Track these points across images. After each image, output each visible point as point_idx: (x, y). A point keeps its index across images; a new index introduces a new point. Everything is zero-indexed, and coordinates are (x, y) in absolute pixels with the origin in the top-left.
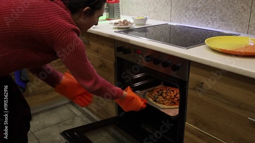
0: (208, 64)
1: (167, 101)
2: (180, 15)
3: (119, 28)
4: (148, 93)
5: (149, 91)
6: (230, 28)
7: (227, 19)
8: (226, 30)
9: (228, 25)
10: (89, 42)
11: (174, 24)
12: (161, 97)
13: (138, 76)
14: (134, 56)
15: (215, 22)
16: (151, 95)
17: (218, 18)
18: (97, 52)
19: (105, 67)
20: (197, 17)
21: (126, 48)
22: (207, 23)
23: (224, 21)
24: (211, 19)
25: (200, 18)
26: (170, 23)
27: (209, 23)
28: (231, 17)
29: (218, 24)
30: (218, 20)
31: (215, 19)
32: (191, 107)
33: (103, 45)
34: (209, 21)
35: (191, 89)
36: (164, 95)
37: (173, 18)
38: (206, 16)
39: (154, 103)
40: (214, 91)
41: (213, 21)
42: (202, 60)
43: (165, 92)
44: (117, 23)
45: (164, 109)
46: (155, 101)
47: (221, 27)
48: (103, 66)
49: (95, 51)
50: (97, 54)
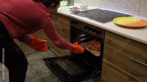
0: (112, 31)
1: (96, 49)
2: (105, 4)
3: (73, 11)
4: (86, 45)
5: (87, 44)
6: (130, 12)
9: (128, 11)
10: (57, 18)
12: (93, 47)
14: (80, 26)
16: (88, 46)
17: (124, 6)
20: (113, 6)
23: (127, 8)
25: (115, 6)
26: (100, 8)
28: (130, 6)
30: (124, 8)
32: (106, 52)
33: (64, 19)
35: (106, 43)
36: (95, 46)
37: (102, 6)
38: (118, 5)
39: (89, 50)
40: (116, 44)
41: (121, 8)
42: (110, 29)
43: (95, 45)
44: (72, 9)
45: (94, 53)
46: (89, 49)
48: (64, 30)
49: (60, 22)
50: (61, 24)
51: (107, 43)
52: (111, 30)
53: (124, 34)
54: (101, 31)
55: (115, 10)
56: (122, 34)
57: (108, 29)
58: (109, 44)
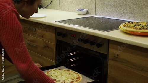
2: (102, 10)
6: (137, 19)
7: (134, 13)
8: (134, 20)
9: (135, 17)
11: (98, 17)
13: (72, 54)
14: (70, 39)
15: (126, 14)
17: (128, 12)
18: (42, 37)
19: (48, 47)
20: (114, 11)
21: (64, 33)
22: (121, 15)
23: (132, 14)
24: (124, 12)
25: (116, 12)
26: (95, 16)
27: (122, 16)
28: (137, 11)
29: (128, 16)
30: (128, 13)
31: (126, 13)
33: (47, 31)
34: (122, 14)
35: (110, 60)
37: (97, 12)
38: (120, 11)
41: (125, 14)
47: (130, 18)
48: (46, 47)
49: (40, 36)
50: (42, 38)
51: (113, 60)
52: (119, 39)
53: (138, 43)
54: (102, 43)
55: (117, 18)
56: (135, 43)
57: (114, 38)
58: (116, 61)
